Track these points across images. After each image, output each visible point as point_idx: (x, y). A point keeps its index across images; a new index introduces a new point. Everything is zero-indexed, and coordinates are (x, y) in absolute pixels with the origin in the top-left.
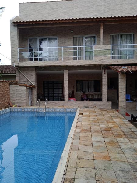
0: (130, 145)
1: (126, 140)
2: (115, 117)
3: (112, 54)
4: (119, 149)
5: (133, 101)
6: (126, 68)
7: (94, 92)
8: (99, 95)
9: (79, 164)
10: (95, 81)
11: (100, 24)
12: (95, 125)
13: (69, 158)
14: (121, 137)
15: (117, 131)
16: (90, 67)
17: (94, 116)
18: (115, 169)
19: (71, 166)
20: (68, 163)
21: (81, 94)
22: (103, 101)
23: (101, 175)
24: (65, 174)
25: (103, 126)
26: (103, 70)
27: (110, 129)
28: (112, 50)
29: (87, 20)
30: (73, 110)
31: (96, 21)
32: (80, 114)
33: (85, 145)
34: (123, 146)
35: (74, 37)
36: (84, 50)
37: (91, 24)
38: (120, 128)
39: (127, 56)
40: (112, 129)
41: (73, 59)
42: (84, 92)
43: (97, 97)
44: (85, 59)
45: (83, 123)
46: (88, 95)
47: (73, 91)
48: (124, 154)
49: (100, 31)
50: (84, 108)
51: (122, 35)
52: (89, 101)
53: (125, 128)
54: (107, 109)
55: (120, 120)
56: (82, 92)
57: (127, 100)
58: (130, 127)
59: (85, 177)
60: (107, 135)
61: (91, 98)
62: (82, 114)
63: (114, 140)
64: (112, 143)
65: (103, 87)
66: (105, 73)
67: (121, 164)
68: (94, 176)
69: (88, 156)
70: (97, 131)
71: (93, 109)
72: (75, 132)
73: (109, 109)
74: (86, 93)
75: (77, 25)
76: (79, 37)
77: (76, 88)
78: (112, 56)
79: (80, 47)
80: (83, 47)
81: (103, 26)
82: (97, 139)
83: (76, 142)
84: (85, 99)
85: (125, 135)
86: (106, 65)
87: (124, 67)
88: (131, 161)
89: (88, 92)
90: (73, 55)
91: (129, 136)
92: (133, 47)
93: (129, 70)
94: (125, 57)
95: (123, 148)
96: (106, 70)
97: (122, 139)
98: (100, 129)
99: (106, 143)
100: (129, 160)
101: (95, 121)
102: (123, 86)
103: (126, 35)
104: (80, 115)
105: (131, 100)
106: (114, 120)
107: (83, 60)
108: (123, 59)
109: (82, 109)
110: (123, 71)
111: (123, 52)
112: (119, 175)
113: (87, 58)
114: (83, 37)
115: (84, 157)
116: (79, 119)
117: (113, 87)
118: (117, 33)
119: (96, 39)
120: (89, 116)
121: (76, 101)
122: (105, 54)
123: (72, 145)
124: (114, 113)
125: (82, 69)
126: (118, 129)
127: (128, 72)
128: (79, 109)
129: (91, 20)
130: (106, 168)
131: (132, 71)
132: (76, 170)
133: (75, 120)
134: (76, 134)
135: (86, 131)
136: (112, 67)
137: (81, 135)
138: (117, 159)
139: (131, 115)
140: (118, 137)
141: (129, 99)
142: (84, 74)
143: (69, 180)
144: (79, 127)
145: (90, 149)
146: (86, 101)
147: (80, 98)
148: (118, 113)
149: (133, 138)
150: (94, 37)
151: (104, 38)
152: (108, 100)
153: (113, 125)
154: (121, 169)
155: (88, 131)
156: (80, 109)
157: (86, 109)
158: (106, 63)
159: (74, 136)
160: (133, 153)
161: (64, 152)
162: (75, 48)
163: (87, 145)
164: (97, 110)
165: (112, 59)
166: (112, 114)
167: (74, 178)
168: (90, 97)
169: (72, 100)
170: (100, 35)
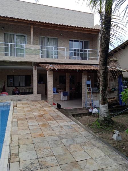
0: (57, 124)
1: (55, 122)
2: (45, 106)
3: (41, 53)
4: (50, 128)
5: (58, 93)
6: (53, 66)
7: (25, 86)
8: (29, 89)
9: (21, 143)
10: (26, 76)
11: (30, 25)
12: (29, 114)
13: (11, 140)
14: (51, 120)
15: (48, 117)
16: (21, 63)
17: (28, 107)
18: (48, 141)
19: (14, 145)
20: (11, 144)
21: (13, 89)
22: (34, 94)
23: (39, 147)
24: (10, 151)
25: (36, 114)
26: (34, 67)
27: (42, 116)
28: (41, 50)
29: (18, 21)
30: (6, 103)
31: (27, 22)
32: (14, 106)
33: (23, 129)
34: (52, 126)
35: (4, 34)
36: (16, 47)
37: (22, 25)
38: (49, 114)
39: (53, 56)
40: (44, 116)
41: (4, 55)
42: (16, 87)
43: (28, 91)
44: (17, 56)
45: (18, 114)
46: (19, 89)
47: (4, 85)
48: (53, 130)
49: (30, 31)
50: (17, 101)
51: (48, 38)
52: (21, 94)
53: (53, 113)
54: (38, 101)
55: (49, 108)
56: (13, 87)
57: (53, 92)
58: (57, 112)
59: (27, 150)
60: (40, 120)
61: (23, 92)
62: (16, 106)
63: (46, 122)
64: (44, 125)
65: (34, 82)
66: (35, 70)
67: (52, 137)
68: (34, 148)
69: (27, 137)
70: (31, 118)
71: (26, 102)
72: (12, 122)
73: (40, 100)
74: (17, 88)
75: (9, 23)
76: (10, 34)
77: (7, 83)
78: (41, 56)
79: (12, 44)
80: (14, 45)
81: (32, 28)
82: (33, 124)
83: (15, 129)
84: (17, 93)
85: (53, 118)
86: (36, 62)
87: (51, 65)
88: (59, 134)
89: (20, 86)
90: (4, 51)
91: (56, 119)
92: (57, 49)
93: (55, 68)
94: (52, 57)
95: (53, 127)
96: (36, 67)
97: (51, 121)
98: (34, 117)
99: (40, 126)
100: (57, 134)
101: (29, 111)
102: (51, 81)
103: (52, 38)
104: (14, 108)
105: (57, 92)
106: (45, 108)
107: (15, 56)
108: (50, 58)
109: (15, 102)
110: (51, 68)
111: (50, 53)
112: (51, 144)
113: (18, 55)
114: (14, 35)
115: (24, 138)
116: (14, 111)
117: (42, 82)
118: (44, 36)
119: (26, 38)
120: (23, 108)
121: (9, 95)
122: (35, 53)
123: (11, 131)
124: (44, 103)
125: (14, 65)
126: (48, 115)
127: (54, 69)
128: (12, 103)
129: (22, 21)
130: (42, 142)
131: (57, 69)
132: (19, 147)
133: (10, 111)
134: (14, 123)
135: (22, 119)
136: (42, 64)
137: (18, 122)
138: (49, 135)
139: (57, 104)
140: (48, 120)
141: (55, 91)
142: (15, 70)
143: (14, 155)
144: (15, 117)
145: (28, 132)
146: (18, 95)
147: (12, 93)
148: (47, 103)
149: (59, 119)
150: (25, 36)
151: (33, 39)
152: (38, 93)
153: (44, 112)
154: (52, 140)
155: (24, 119)
156: (14, 102)
157: (19, 102)
158: (36, 61)
159: (12, 124)
160: (59, 129)
161: (6, 137)
162: (6, 44)
163: (25, 129)
164: (30, 102)
165: (41, 57)
166: (43, 104)
167: (18, 152)
168: (21, 91)
169: (4, 94)
170: (30, 36)
